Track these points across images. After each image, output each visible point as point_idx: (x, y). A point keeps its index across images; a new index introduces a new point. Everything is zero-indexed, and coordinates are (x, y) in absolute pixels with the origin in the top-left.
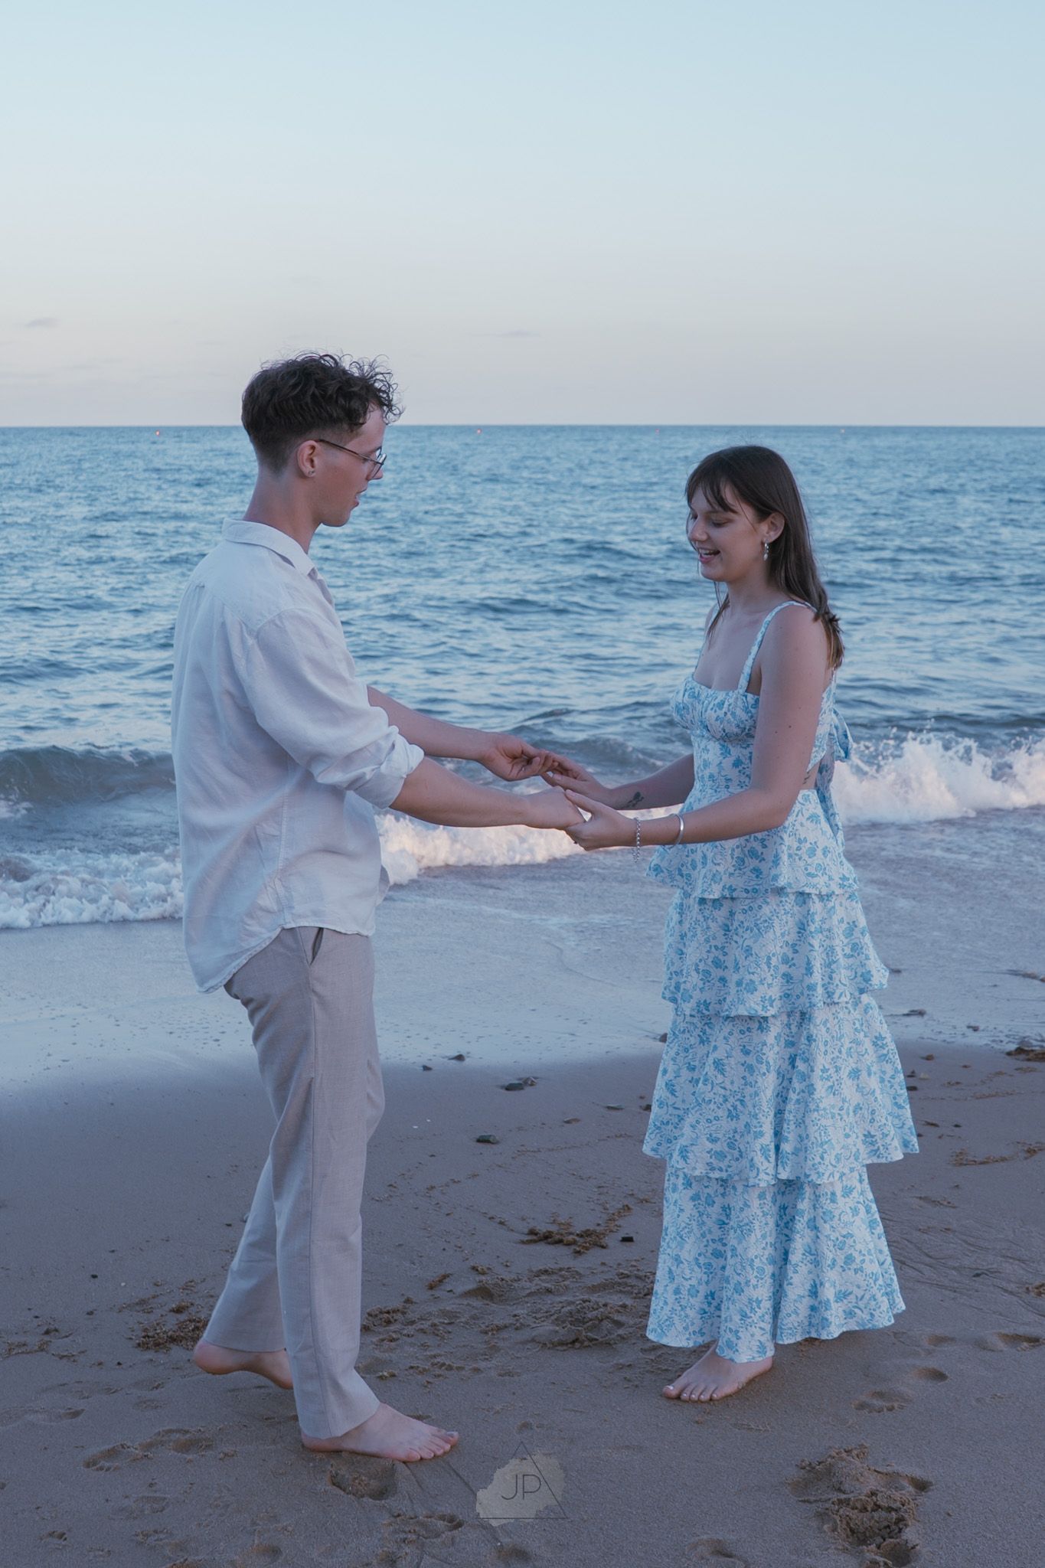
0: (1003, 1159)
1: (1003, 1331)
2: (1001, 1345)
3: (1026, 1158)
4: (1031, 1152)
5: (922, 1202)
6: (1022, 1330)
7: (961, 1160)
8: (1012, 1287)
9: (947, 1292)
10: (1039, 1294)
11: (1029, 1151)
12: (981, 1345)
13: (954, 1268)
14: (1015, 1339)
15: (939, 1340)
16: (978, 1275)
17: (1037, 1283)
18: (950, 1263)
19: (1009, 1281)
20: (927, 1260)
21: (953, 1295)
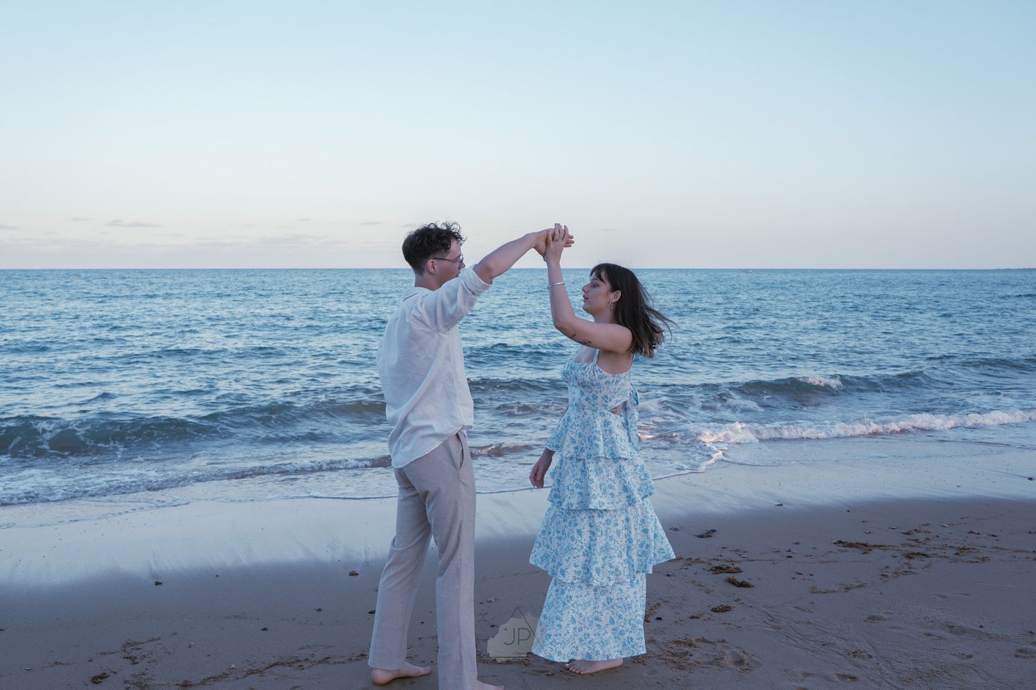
0: (834, 592)
1: (839, 673)
2: (837, 679)
3: (845, 592)
4: (847, 589)
5: (796, 609)
6: (847, 673)
7: (814, 591)
8: (841, 652)
9: (809, 652)
10: (854, 656)
11: (846, 588)
12: (827, 678)
13: (813, 641)
14: (844, 677)
15: (806, 675)
16: (824, 645)
17: (853, 651)
18: (810, 638)
19: (839, 649)
20: (800, 636)
21: (812, 653)
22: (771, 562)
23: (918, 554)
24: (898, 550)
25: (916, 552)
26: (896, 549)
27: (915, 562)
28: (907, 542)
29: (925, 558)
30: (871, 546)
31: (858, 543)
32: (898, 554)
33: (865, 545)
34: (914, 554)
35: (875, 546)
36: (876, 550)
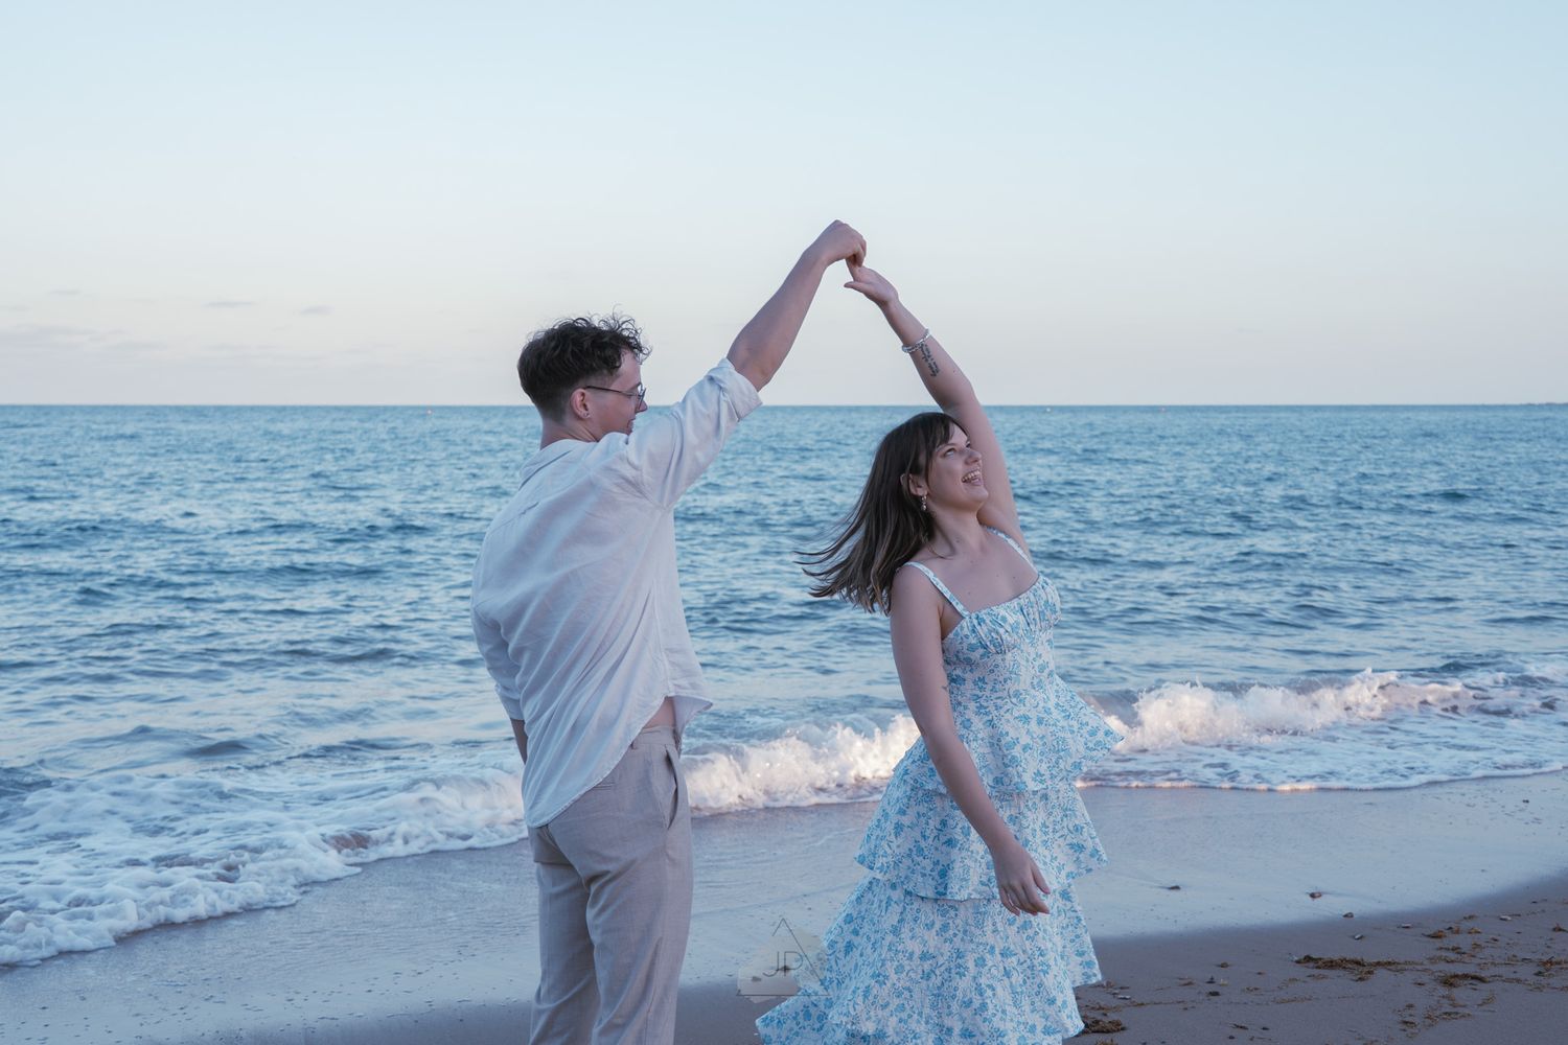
22: (1181, 1006)
23: (1465, 976)
24: (1425, 970)
25: (1460, 973)
26: (1419, 967)
27: (1462, 993)
28: (1438, 953)
29: (1480, 985)
30: (1371, 965)
31: (1344, 960)
32: (1425, 978)
33: (1358, 963)
34: (1456, 976)
35: (1378, 964)
36: (1380, 973)
